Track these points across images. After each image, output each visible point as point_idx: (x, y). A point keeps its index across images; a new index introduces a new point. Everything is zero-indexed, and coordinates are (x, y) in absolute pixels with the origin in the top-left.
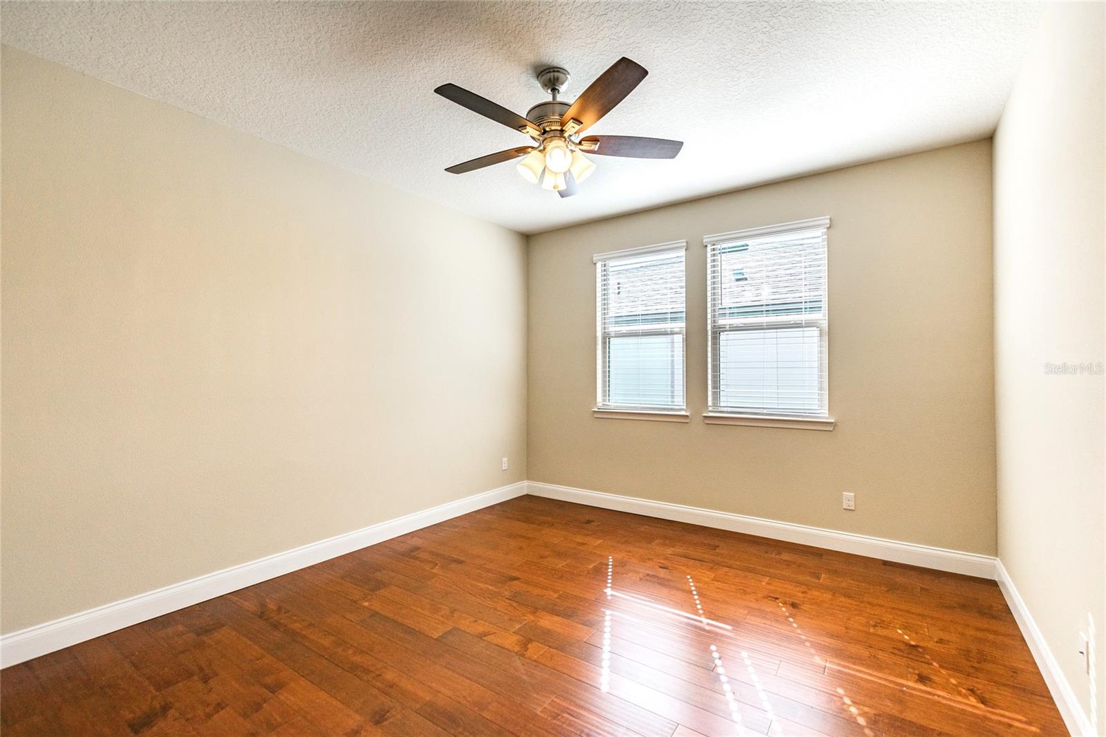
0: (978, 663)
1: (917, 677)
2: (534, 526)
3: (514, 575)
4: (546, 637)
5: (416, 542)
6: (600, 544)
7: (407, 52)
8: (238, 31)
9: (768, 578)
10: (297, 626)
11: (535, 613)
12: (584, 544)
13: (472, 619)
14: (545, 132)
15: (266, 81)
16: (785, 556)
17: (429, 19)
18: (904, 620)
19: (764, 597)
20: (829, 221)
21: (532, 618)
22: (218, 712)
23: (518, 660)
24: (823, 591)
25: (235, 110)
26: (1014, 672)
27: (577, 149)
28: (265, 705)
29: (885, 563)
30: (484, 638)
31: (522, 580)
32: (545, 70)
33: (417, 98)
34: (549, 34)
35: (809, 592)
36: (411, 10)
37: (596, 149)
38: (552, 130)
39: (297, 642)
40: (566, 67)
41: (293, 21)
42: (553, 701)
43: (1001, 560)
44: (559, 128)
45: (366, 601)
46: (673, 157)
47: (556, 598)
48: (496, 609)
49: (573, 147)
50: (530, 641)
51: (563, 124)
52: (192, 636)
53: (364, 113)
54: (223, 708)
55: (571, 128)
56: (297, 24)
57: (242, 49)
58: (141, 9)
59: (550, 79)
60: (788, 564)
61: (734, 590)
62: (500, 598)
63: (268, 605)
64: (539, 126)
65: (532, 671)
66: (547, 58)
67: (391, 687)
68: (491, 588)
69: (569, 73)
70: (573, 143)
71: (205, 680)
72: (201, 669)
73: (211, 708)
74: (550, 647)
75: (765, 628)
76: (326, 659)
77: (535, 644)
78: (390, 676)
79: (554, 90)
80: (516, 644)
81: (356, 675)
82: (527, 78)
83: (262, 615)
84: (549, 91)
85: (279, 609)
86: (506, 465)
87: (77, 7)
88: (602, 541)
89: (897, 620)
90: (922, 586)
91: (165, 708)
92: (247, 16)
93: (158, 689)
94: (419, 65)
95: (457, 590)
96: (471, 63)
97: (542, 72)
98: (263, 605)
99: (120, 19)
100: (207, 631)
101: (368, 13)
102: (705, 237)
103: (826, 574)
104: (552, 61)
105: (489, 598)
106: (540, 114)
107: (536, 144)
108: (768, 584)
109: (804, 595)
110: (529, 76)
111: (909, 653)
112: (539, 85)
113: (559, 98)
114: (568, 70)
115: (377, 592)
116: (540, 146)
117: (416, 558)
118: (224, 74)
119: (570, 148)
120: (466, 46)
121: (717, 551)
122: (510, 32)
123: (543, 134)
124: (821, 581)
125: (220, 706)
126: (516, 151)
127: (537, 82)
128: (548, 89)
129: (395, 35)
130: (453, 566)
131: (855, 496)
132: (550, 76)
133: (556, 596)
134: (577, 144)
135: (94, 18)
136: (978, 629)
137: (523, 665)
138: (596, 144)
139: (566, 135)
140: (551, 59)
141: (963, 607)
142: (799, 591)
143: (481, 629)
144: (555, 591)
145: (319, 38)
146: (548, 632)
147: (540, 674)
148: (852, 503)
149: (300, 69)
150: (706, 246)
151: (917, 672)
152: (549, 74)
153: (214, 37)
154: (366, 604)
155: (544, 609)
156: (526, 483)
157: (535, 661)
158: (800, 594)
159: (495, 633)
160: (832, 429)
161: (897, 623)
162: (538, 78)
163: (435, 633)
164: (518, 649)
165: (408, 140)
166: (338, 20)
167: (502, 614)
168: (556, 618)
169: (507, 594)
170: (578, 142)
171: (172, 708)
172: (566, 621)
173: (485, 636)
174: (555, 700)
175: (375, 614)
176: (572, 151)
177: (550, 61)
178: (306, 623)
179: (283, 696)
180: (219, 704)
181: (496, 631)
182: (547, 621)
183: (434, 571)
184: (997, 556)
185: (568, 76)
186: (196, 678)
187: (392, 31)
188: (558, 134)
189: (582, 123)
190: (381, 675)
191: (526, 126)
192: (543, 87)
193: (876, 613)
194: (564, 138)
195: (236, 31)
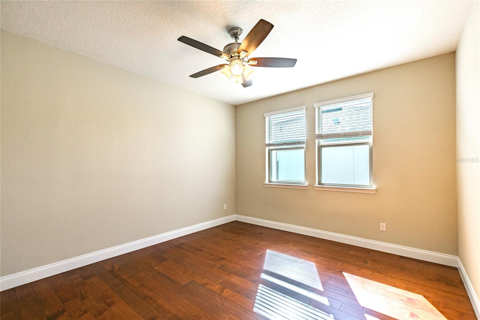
0: (443, 309)
1: (410, 314)
2: (236, 235)
3: (223, 257)
4: (232, 287)
5: (183, 241)
6: (265, 244)
7: (169, 24)
8: (95, 18)
9: (342, 262)
10: (125, 277)
11: (229, 275)
12: (258, 244)
13: (201, 277)
14: (232, 57)
15: (111, 40)
16: (351, 252)
17: (176, 8)
18: (407, 286)
19: (338, 272)
20: (373, 95)
21: (228, 277)
22: (85, 314)
23: (218, 297)
24: (367, 270)
25: (101, 54)
26: (462, 315)
27: (247, 64)
28: (104, 312)
29: (401, 257)
30: (205, 286)
31: (226, 260)
32: (232, 29)
33: (177, 45)
34: (231, 11)
35: (361, 269)
36: (167, 4)
37: (256, 64)
38: (235, 56)
39: (124, 284)
40: (241, 27)
41: (117, 12)
42: (231, 317)
43: (459, 257)
44: (238, 55)
45: (157, 267)
46: (293, 66)
47: (241, 268)
48: (212, 273)
49: (245, 63)
50: (225, 288)
51: (239, 53)
52: (82, 280)
53: (155, 52)
54: (87, 313)
55: (243, 55)
56: (119, 13)
57: (98, 26)
58: (53, 11)
59: (234, 33)
60: (352, 256)
61: (324, 268)
62: (215, 267)
63: (115, 267)
64: (228, 54)
65: (224, 302)
66: (232, 23)
67: (160, 306)
68: (212, 263)
69: (243, 30)
70: (245, 61)
71: (82, 300)
72: (82, 294)
73: (82, 312)
74: (233, 291)
75: (337, 287)
76: (135, 292)
77: (227, 290)
78: (160, 302)
79: (236, 38)
80: (219, 290)
81: (146, 300)
82: (224, 33)
83: (112, 271)
84: (234, 38)
85: (119, 269)
86: (226, 207)
87: (28, 11)
88: (265, 243)
89: (403, 285)
90: (419, 269)
91: (64, 311)
92: (98, 11)
93: (62, 303)
94: (175, 29)
95: (197, 263)
96: (197, 27)
97: (230, 30)
98: (113, 267)
99: (46, 16)
100: (87, 278)
101: (148, 6)
102: (314, 104)
103: (370, 261)
104: (234, 25)
105: (210, 267)
106: (229, 49)
107: (228, 63)
108: (341, 265)
109: (358, 271)
110: (225, 32)
111: (407, 302)
112: (230, 36)
113: (239, 41)
114: (242, 29)
115: (162, 263)
116: (230, 64)
117: (182, 248)
118: (93, 38)
119: (243, 64)
120: (194, 20)
121: (319, 249)
122: (213, 11)
123: (231, 58)
124: (367, 264)
125: (86, 312)
126: (219, 66)
127: (229, 35)
128: (233, 37)
129: (162, 16)
130: (197, 252)
131: (386, 225)
132: (234, 32)
133: (241, 267)
134: (247, 62)
135: (36, 16)
136: (445, 292)
137: (220, 299)
138: (256, 62)
139: (241, 58)
140: (234, 23)
141: (438, 280)
142: (356, 270)
143: (204, 282)
144: (241, 265)
145: (130, 19)
146: (234, 285)
147: (227, 304)
148: (385, 228)
149: (124, 34)
150: (315, 108)
151: (410, 312)
152: (233, 31)
153: (86, 21)
154: (156, 268)
155: (234, 273)
156: (235, 215)
157: (226, 298)
158: (356, 271)
159: (210, 284)
160: (375, 193)
161: (403, 287)
162: (229, 32)
163: (184, 282)
164: (219, 292)
165: (176, 64)
166: (136, 10)
167: (215, 275)
168: (239, 278)
169: (219, 266)
170: (247, 61)
171: (66, 311)
172: (243, 279)
173: (206, 285)
174: (232, 317)
175: (159, 273)
176: (244, 65)
177: (233, 24)
178: (129, 276)
179: (113, 308)
180: (85, 311)
181: (210, 283)
182: (234, 279)
183: (188, 254)
184: (457, 256)
185: (242, 31)
186: (79, 298)
187: (160, 14)
188: (237, 57)
189: (247, 52)
190: (156, 301)
191: (222, 54)
192: (231, 37)
193: (393, 282)
194: (240, 59)
195: (94, 18)
